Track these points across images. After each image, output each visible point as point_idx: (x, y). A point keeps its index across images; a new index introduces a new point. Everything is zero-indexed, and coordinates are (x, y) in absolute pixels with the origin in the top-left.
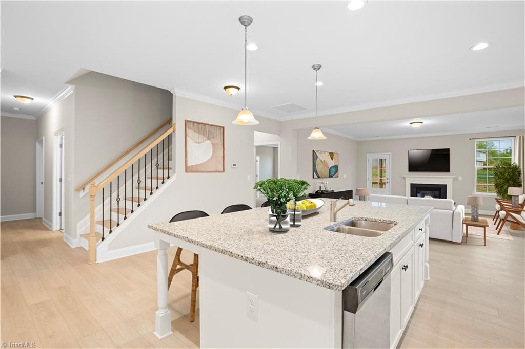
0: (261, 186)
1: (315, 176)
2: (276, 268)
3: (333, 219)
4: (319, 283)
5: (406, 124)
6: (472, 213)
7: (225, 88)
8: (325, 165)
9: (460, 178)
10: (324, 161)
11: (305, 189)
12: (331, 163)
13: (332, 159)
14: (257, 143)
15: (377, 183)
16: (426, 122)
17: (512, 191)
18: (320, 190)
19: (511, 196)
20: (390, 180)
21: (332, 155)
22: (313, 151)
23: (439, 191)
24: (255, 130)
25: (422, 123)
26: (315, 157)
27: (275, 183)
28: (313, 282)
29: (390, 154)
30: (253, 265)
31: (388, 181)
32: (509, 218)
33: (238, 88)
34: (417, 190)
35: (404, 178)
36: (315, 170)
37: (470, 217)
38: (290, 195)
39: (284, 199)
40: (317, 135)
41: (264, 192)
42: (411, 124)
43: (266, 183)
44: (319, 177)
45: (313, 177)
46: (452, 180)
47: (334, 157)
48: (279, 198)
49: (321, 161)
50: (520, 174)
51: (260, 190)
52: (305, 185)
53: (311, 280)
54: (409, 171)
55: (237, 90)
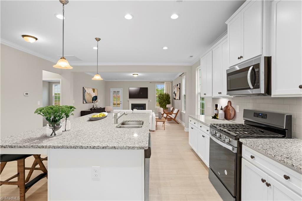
0: (41, 111)
1: (84, 102)
2: (115, 147)
3: (116, 122)
4: (138, 148)
5: (131, 75)
6: (159, 116)
7: (23, 36)
8: (90, 96)
9: (151, 101)
10: (90, 93)
11: (72, 111)
12: (94, 95)
13: (94, 92)
14: (44, 79)
15: (115, 104)
16: (140, 74)
17: (168, 106)
18: (93, 108)
19: (167, 108)
20: (122, 102)
21: (94, 90)
22: (83, 87)
23: (142, 107)
24: (43, 70)
25: (138, 75)
26: (84, 91)
27: (52, 109)
28: (136, 148)
29: (122, 89)
30: (99, 149)
31: (121, 103)
32: (168, 117)
33: (37, 39)
34: (134, 106)
35: (129, 101)
36: (84, 99)
37: (158, 117)
38: (63, 115)
39: (58, 118)
40: (97, 77)
41: (43, 114)
42: (133, 74)
43: (45, 109)
44: (86, 103)
45: (83, 103)
46: (148, 101)
47: (95, 91)
48: (55, 118)
49: (88, 93)
50: (170, 98)
51: (39, 113)
52: (73, 109)
53: (134, 148)
54: (129, 98)
55: (35, 40)
